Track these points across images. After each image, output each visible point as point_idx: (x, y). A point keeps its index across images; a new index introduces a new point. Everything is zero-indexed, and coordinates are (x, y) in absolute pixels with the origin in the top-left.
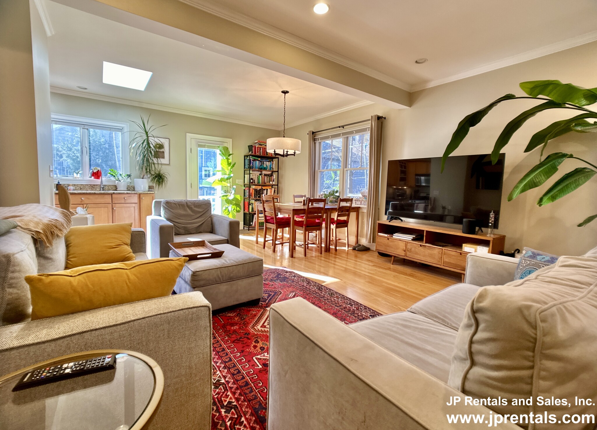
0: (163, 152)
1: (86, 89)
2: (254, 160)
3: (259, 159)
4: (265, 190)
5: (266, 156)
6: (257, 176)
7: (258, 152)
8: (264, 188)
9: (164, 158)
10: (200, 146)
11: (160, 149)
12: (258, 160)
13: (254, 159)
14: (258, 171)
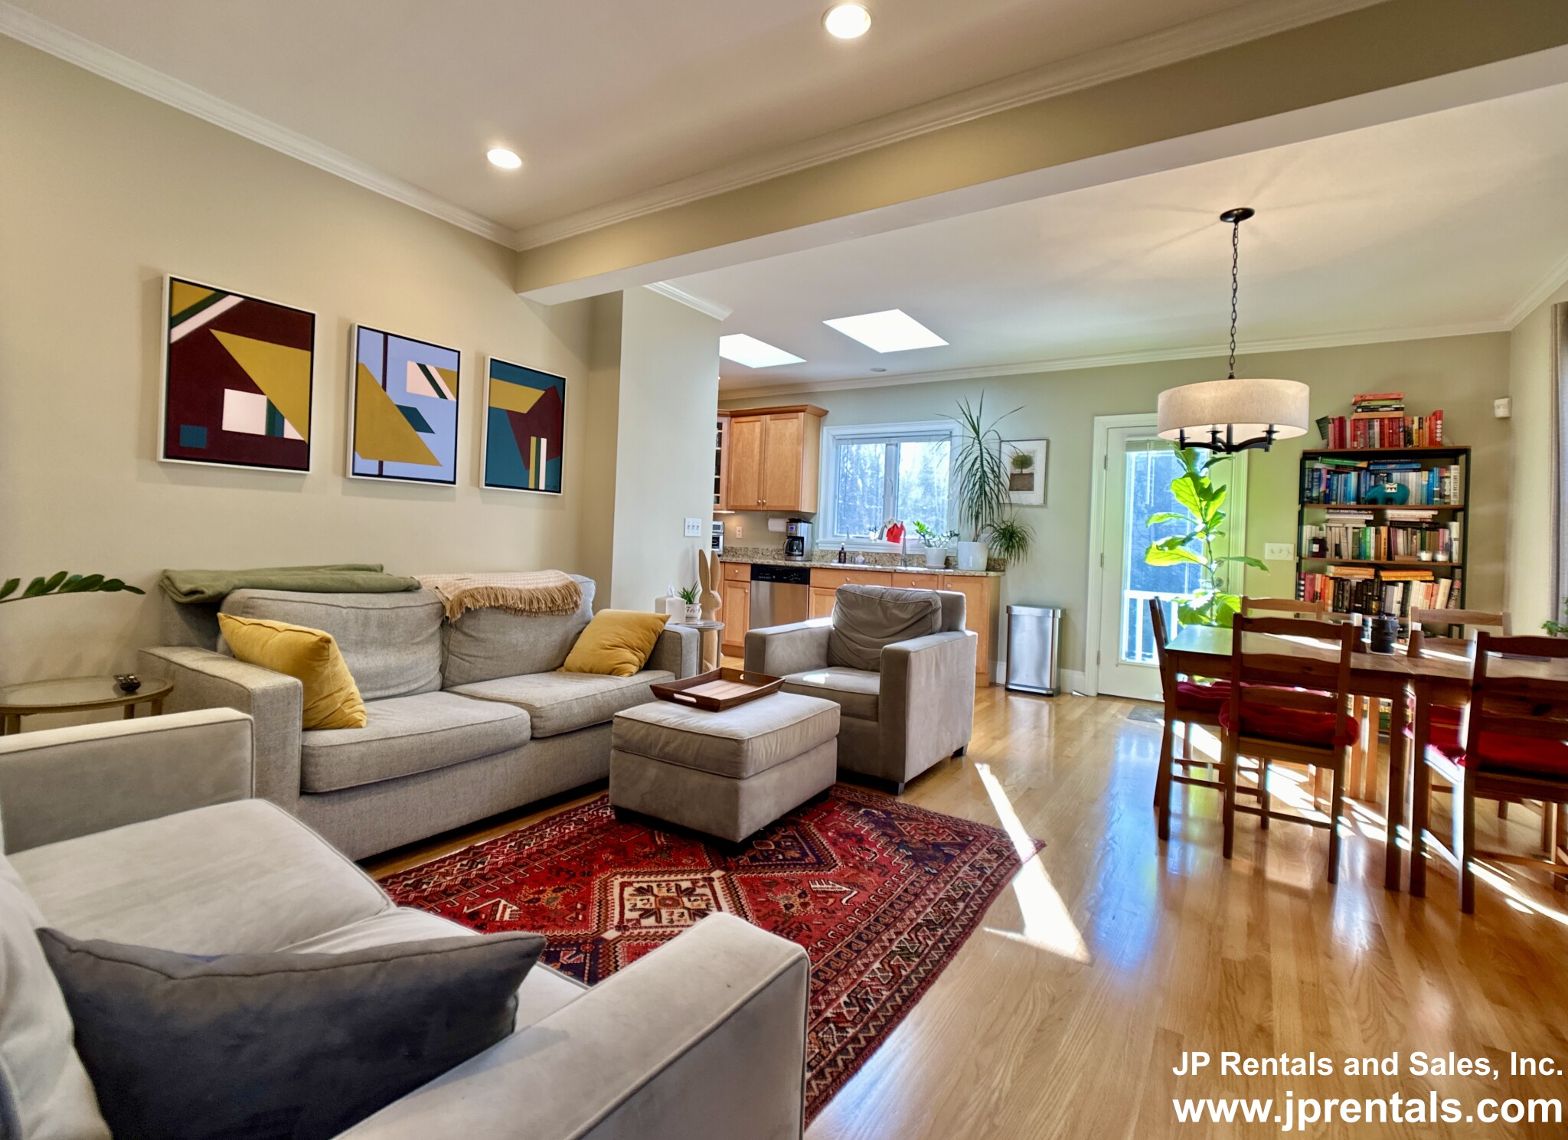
0: (1032, 475)
1: (884, 370)
2: (1338, 470)
3: (1364, 464)
4: (1393, 583)
5: (1402, 448)
6: (1350, 531)
7: (1354, 438)
8: (1385, 576)
9: (1031, 488)
10: (1132, 446)
11: (1026, 468)
12: (1356, 469)
13: (1338, 466)
14: (1358, 510)
